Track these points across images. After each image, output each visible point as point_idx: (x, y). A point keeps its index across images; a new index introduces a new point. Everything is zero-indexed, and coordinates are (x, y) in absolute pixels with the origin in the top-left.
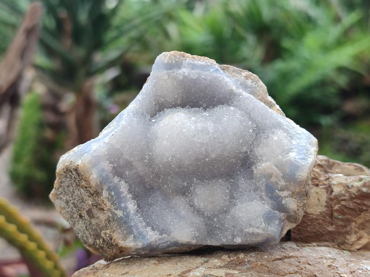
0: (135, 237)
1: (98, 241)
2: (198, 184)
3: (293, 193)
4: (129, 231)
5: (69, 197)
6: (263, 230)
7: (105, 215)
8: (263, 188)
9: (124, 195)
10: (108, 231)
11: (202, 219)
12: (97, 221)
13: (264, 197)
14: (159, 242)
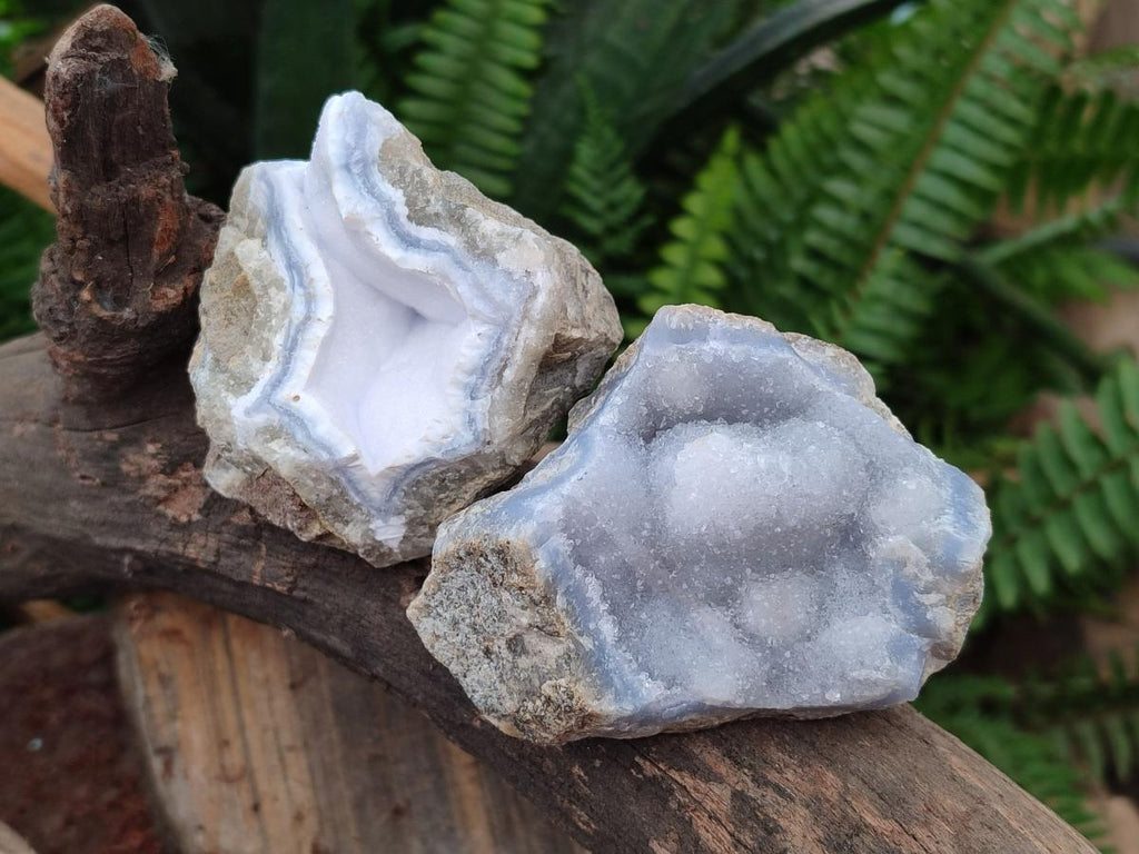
0: (617, 693)
1: (530, 705)
2: (756, 580)
3: (949, 598)
4: (605, 682)
5: (462, 611)
6: (889, 673)
7: (560, 647)
8: (888, 588)
9: (593, 604)
10: (562, 682)
11: (760, 655)
12: (535, 660)
13: (889, 607)
14: (663, 705)
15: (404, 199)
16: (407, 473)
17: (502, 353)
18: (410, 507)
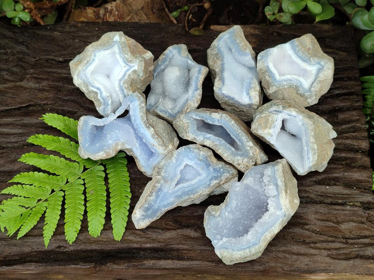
15: (98, 97)
16: (109, 48)
17: (86, 66)
18: (111, 42)
